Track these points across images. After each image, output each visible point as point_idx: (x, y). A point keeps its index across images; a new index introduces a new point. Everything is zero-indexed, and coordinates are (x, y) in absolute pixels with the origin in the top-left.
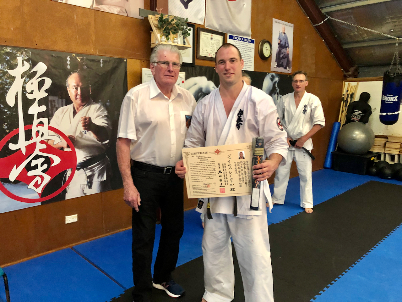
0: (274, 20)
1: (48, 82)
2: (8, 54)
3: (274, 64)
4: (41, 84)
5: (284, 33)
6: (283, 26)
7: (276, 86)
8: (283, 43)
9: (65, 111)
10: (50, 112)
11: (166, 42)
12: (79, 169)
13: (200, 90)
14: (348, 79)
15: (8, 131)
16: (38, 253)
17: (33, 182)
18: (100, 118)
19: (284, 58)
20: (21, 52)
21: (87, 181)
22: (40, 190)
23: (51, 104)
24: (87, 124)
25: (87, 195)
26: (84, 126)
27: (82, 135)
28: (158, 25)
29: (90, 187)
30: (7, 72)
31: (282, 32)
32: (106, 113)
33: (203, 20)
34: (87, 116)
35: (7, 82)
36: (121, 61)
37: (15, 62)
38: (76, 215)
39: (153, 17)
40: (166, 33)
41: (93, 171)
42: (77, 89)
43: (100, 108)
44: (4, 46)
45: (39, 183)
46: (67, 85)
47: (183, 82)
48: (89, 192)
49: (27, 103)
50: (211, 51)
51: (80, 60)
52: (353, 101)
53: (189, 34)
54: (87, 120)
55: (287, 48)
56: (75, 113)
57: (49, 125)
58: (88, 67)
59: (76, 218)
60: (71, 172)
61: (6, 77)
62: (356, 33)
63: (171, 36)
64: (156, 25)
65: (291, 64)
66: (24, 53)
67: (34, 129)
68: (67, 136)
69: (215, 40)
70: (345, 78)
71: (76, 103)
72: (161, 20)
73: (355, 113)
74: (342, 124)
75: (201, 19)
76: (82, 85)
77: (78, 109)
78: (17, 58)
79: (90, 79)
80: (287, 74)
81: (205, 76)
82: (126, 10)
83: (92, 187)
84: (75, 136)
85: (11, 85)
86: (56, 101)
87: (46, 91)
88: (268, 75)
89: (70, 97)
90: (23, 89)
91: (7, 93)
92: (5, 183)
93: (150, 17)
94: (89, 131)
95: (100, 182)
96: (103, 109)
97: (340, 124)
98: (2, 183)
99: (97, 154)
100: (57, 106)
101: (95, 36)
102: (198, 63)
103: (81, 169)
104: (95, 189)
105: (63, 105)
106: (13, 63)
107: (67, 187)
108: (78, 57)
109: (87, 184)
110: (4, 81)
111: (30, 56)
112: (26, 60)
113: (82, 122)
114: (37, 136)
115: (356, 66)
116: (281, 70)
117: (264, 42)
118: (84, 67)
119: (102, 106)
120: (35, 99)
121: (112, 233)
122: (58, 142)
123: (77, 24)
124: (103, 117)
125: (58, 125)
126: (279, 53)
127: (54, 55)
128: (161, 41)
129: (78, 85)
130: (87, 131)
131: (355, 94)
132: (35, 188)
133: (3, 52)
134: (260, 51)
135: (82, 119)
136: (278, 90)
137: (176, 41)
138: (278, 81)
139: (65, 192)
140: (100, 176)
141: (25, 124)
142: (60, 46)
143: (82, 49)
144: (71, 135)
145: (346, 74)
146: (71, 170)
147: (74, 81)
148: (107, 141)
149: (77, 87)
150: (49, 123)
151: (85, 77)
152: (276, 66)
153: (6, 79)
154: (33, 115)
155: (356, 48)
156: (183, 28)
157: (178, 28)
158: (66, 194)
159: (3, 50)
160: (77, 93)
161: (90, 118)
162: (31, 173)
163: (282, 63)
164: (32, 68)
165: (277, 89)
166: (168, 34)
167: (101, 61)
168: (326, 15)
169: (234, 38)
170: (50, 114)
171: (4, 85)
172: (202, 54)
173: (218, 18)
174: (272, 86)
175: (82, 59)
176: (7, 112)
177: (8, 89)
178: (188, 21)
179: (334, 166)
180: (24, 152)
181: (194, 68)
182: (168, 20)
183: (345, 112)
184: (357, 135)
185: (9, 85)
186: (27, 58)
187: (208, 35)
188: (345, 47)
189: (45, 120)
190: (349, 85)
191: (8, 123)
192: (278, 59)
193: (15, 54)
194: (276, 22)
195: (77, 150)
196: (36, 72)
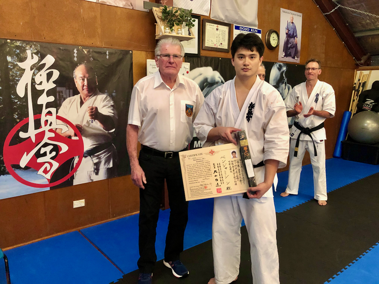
0: (282, 9)
1: (56, 74)
2: (17, 47)
3: (281, 54)
4: (49, 75)
5: (293, 23)
6: (291, 16)
7: (284, 76)
8: (291, 32)
9: (72, 101)
10: (58, 102)
11: (170, 33)
12: (86, 157)
13: (206, 80)
14: (360, 68)
15: (18, 120)
16: (47, 235)
17: (43, 169)
18: (106, 108)
19: (292, 48)
20: (30, 45)
21: (94, 168)
22: (48, 176)
23: (59, 95)
24: (93, 113)
25: (94, 181)
26: (91, 115)
27: (89, 124)
28: (162, 17)
29: (97, 174)
30: (17, 64)
31: (289, 22)
32: (112, 103)
33: (208, 11)
34: (94, 106)
35: (17, 74)
36: (127, 52)
37: (25, 55)
38: (84, 200)
39: (157, 9)
40: (170, 24)
41: (100, 158)
42: (83, 80)
43: (106, 98)
44: (14, 40)
45: (48, 170)
46: (74, 76)
47: (188, 72)
48: (96, 178)
49: (36, 94)
50: (217, 42)
51: (87, 53)
52: (365, 90)
53: (194, 25)
54: (94, 110)
55: (296, 38)
56: (82, 103)
57: (57, 115)
58: (94, 59)
59: (83, 203)
60: (78, 160)
61: (16, 69)
62: (368, 21)
63: (175, 27)
64: (160, 17)
65: (299, 54)
66: (33, 46)
67: (43, 118)
68: (75, 125)
69: (221, 31)
70: (357, 67)
71: (83, 94)
72: (165, 12)
73: (367, 102)
74: (353, 113)
75: (206, 11)
76: (89, 77)
77: (85, 99)
78: (27, 51)
79: (97, 70)
80: (296, 63)
81: (211, 66)
82: (131, 3)
83: (99, 174)
84: (82, 125)
85: (21, 77)
86: (64, 92)
87: (54, 82)
88: (275, 65)
89: (77, 88)
90: (33, 81)
91: (17, 84)
92: (15, 169)
93: (154, 9)
94: (96, 120)
95: (106, 169)
96: (109, 99)
97: (351, 113)
98: (13, 169)
99: (104, 142)
100: (65, 96)
101: (101, 29)
102: (203, 53)
103: (88, 156)
104: (102, 176)
105: (70, 95)
106: (23, 56)
107: (75, 173)
108: (85, 49)
109: (94, 171)
110: (14, 73)
111: (38, 48)
112: (35, 53)
113: (89, 111)
114: (46, 125)
115: (369, 54)
116: (289, 60)
117: (271, 32)
118: (90, 59)
119: (108, 97)
120: (44, 90)
121: (118, 217)
122: (66, 130)
123: (84, 17)
124: (109, 107)
125: (66, 115)
126: (287, 43)
127: (61, 48)
128: (165, 32)
129: (84, 77)
130: (93, 121)
131: (367, 83)
132: (44, 174)
133: (13, 45)
134: (267, 41)
135: (89, 109)
136: (286, 79)
137: (180, 32)
138: (286, 70)
139: (73, 178)
140: (107, 163)
141: (35, 114)
142: (68, 39)
143: (88, 42)
144: (78, 124)
145: (358, 62)
146: (79, 157)
147: (81, 73)
148: (113, 130)
149: (83, 78)
150: (57, 113)
151: (91, 68)
152: (284, 56)
153: (16, 71)
154: (42, 106)
155: (368, 36)
156: (187, 19)
157: (182, 20)
158: (74, 180)
159: (13, 44)
160: (83, 84)
161: (96, 108)
162: (40, 160)
163: (290, 53)
164: (40, 60)
165: (284, 78)
166: (172, 26)
167: (107, 53)
168: (337, 3)
169: (240, 29)
170: (58, 104)
171: (14, 77)
172: (207, 45)
173: (223, 8)
174: (279, 76)
175: (88, 52)
176: (17, 102)
177: (18, 81)
178: (192, 13)
179: (343, 156)
180: (34, 140)
181: (199, 59)
182: (172, 11)
183: (356, 102)
184: (368, 124)
185: (19, 77)
186: (36, 51)
187: (213, 26)
188: (357, 35)
189: (53, 110)
190: (361, 74)
191: (18, 113)
192: (287, 49)
193: (25, 47)
194: (284, 12)
195: (84, 138)
196: (44, 65)
